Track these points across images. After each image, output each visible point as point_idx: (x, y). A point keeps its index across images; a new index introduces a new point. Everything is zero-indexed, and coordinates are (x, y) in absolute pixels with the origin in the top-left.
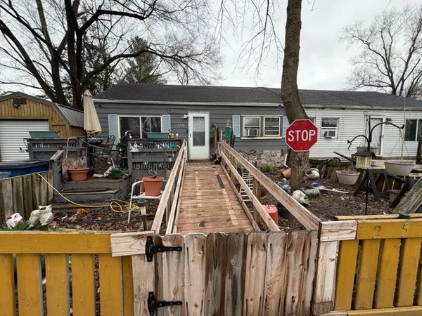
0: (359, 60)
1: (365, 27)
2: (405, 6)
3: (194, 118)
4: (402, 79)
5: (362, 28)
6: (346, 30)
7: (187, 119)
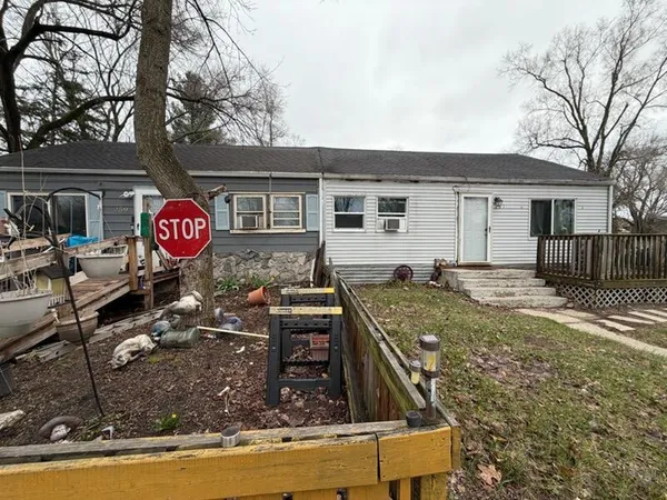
0: (538, 105)
1: (537, 53)
2: (599, 21)
3: (145, 197)
4: (602, 135)
5: (531, 56)
6: (508, 58)
7: (131, 199)
